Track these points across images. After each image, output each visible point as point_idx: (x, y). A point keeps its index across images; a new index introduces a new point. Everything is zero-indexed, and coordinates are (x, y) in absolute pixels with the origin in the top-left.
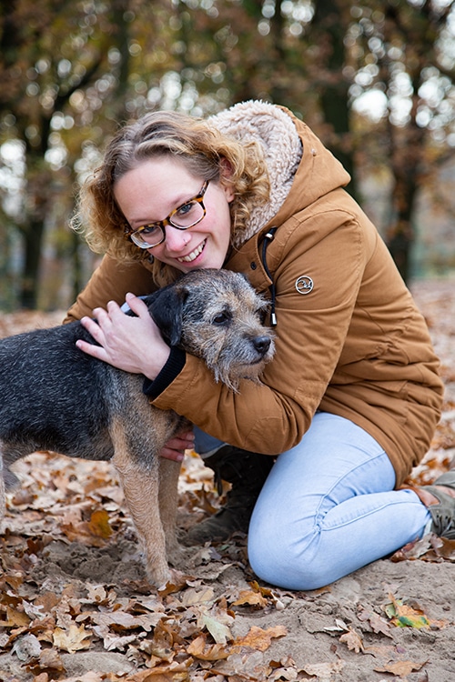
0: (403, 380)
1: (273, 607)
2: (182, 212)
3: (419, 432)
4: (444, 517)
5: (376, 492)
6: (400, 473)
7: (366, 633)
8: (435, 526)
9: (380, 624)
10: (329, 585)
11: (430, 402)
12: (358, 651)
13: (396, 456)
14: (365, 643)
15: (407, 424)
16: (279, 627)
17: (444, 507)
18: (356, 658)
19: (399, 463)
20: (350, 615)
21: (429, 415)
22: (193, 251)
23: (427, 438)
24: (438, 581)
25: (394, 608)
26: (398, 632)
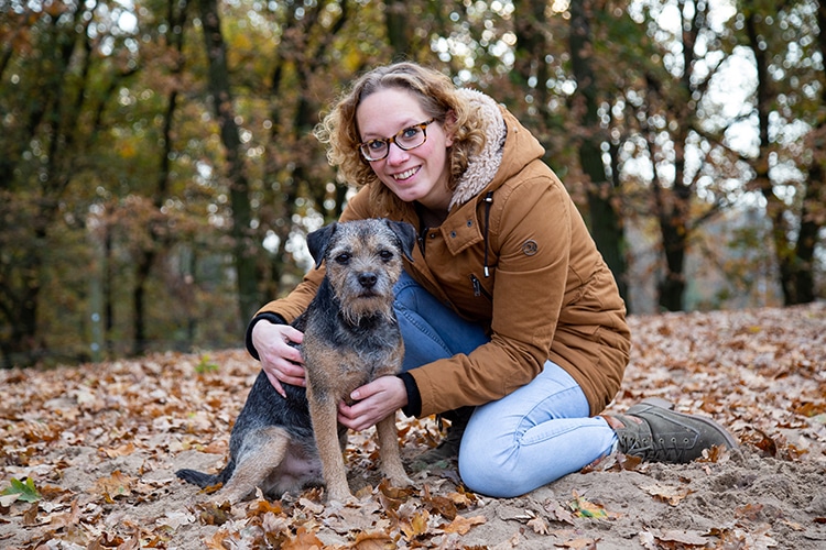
0: (596, 325)
1: (476, 506)
2: (407, 135)
3: (611, 371)
4: (629, 439)
5: (570, 417)
6: (594, 406)
7: (551, 521)
8: (620, 445)
9: (564, 515)
10: (528, 493)
11: (620, 346)
12: (542, 533)
13: (590, 391)
14: (550, 529)
15: (599, 363)
16: (479, 517)
17: (629, 430)
18: (541, 538)
19: (593, 397)
20: (539, 508)
21: (619, 357)
22: (408, 170)
23: (618, 377)
24: (619, 485)
25: (577, 503)
26: (579, 521)
